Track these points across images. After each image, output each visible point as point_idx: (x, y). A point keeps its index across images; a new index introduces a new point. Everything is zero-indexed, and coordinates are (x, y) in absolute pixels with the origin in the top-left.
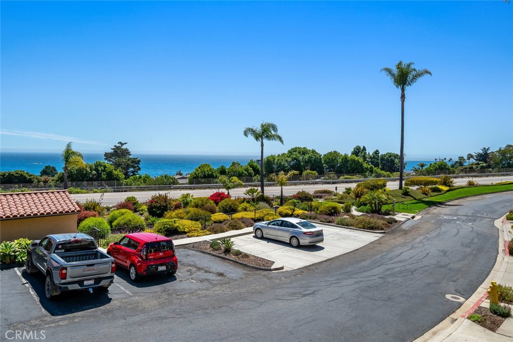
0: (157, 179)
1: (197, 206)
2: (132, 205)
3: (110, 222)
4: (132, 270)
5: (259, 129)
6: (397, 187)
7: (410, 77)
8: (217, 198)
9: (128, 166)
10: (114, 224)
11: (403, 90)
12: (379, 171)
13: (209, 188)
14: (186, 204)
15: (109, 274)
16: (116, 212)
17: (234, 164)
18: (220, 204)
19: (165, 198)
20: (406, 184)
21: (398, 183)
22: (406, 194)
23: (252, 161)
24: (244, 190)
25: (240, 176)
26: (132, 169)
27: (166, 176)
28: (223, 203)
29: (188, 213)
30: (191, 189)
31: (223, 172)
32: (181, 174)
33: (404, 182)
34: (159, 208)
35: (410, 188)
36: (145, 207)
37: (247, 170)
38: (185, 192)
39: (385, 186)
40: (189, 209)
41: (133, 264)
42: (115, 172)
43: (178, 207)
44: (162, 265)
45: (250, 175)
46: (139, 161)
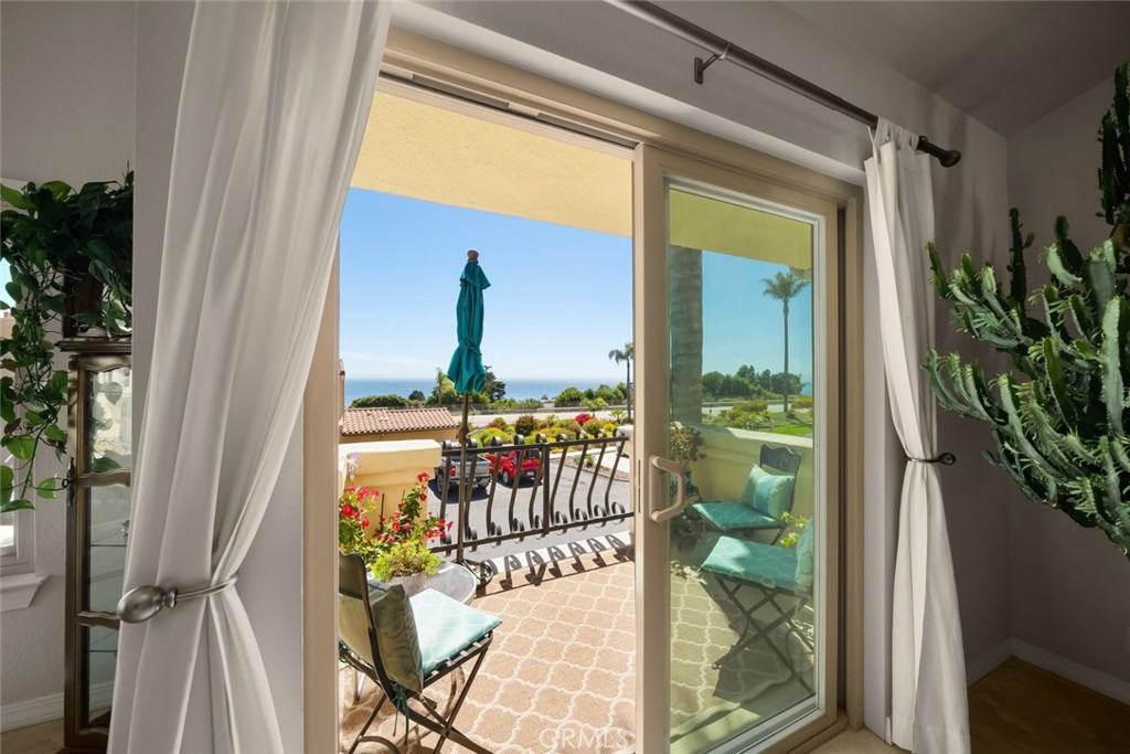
0: (522, 403)
1: (562, 426)
2: (500, 425)
3: (482, 440)
4: (505, 475)
5: (623, 350)
6: (782, 410)
7: (794, 287)
8: (581, 420)
9: (493, 390)
10: (486, 441)
11: (786, 302)
12: (769, 393)
13: (576, 410)
14: (552, 425)
15: (487, 475)
16: (487, 431)
17: (602, 386)
18: (585, 424)
19: (531, 419)
20: (793, 407)
21: (783, 406)
22: (791, 416)
23: (621, 384)
24: (610, 412)
25: (608, 399)
26: (496, 393)
27: (531, 400)
28: (587, 424)
29: (553, 432)
30: (556, 411)
31: (590, 395)
32: (546, 399)
33: (789, 406)
34: (526, 428)
35: (797, 410)
36: (513, 429)
37: (616, 393)
38: (551, 414)
39: (765, 408)
40: (554, 428)
41: (505, 470)
42: (481, 396)
43: (543, 427)
44: (531, 470)
45: (619, 398)
46: (504, 385)
